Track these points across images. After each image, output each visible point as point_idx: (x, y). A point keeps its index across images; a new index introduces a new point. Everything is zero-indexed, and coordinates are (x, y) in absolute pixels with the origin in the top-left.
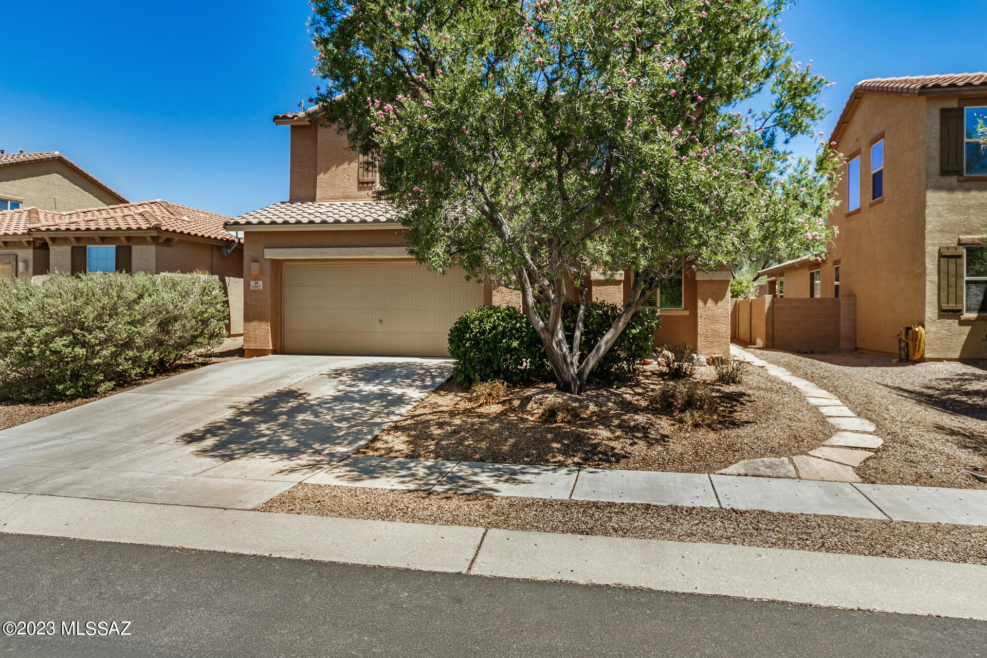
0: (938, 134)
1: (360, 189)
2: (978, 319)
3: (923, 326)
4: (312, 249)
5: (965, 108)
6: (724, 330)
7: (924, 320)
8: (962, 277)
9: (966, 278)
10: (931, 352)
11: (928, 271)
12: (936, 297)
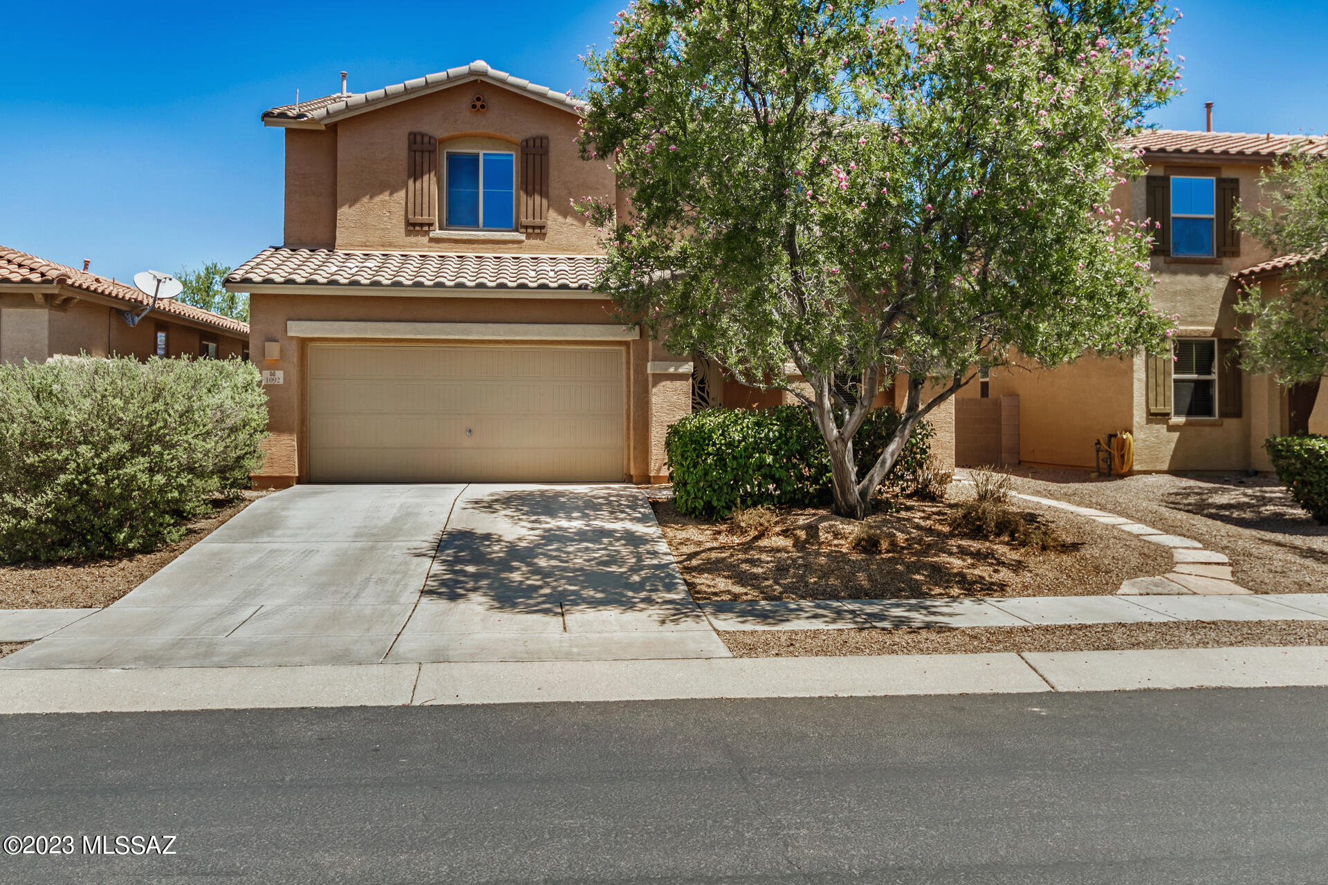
0: (1145, 205)
1: (408, 233)
2: (1187, 424)
3: (1131, 433)
4: (369, 323)
5: (1172, 177)
6: (948, 439)
7: (1132, 425)
8: (1170, 375)
9: (1174, 376)
10: (1140, 463)
11: (1135, 367)
12: (1144, 398)
